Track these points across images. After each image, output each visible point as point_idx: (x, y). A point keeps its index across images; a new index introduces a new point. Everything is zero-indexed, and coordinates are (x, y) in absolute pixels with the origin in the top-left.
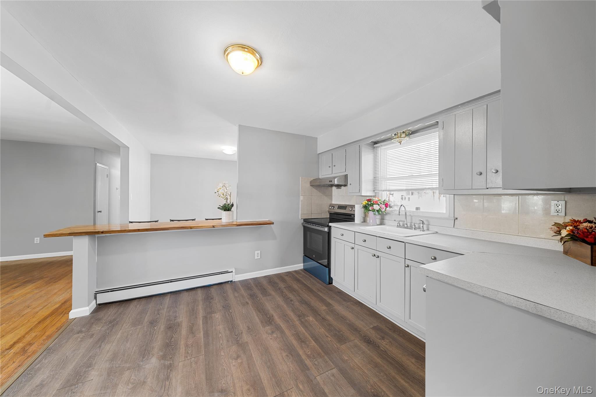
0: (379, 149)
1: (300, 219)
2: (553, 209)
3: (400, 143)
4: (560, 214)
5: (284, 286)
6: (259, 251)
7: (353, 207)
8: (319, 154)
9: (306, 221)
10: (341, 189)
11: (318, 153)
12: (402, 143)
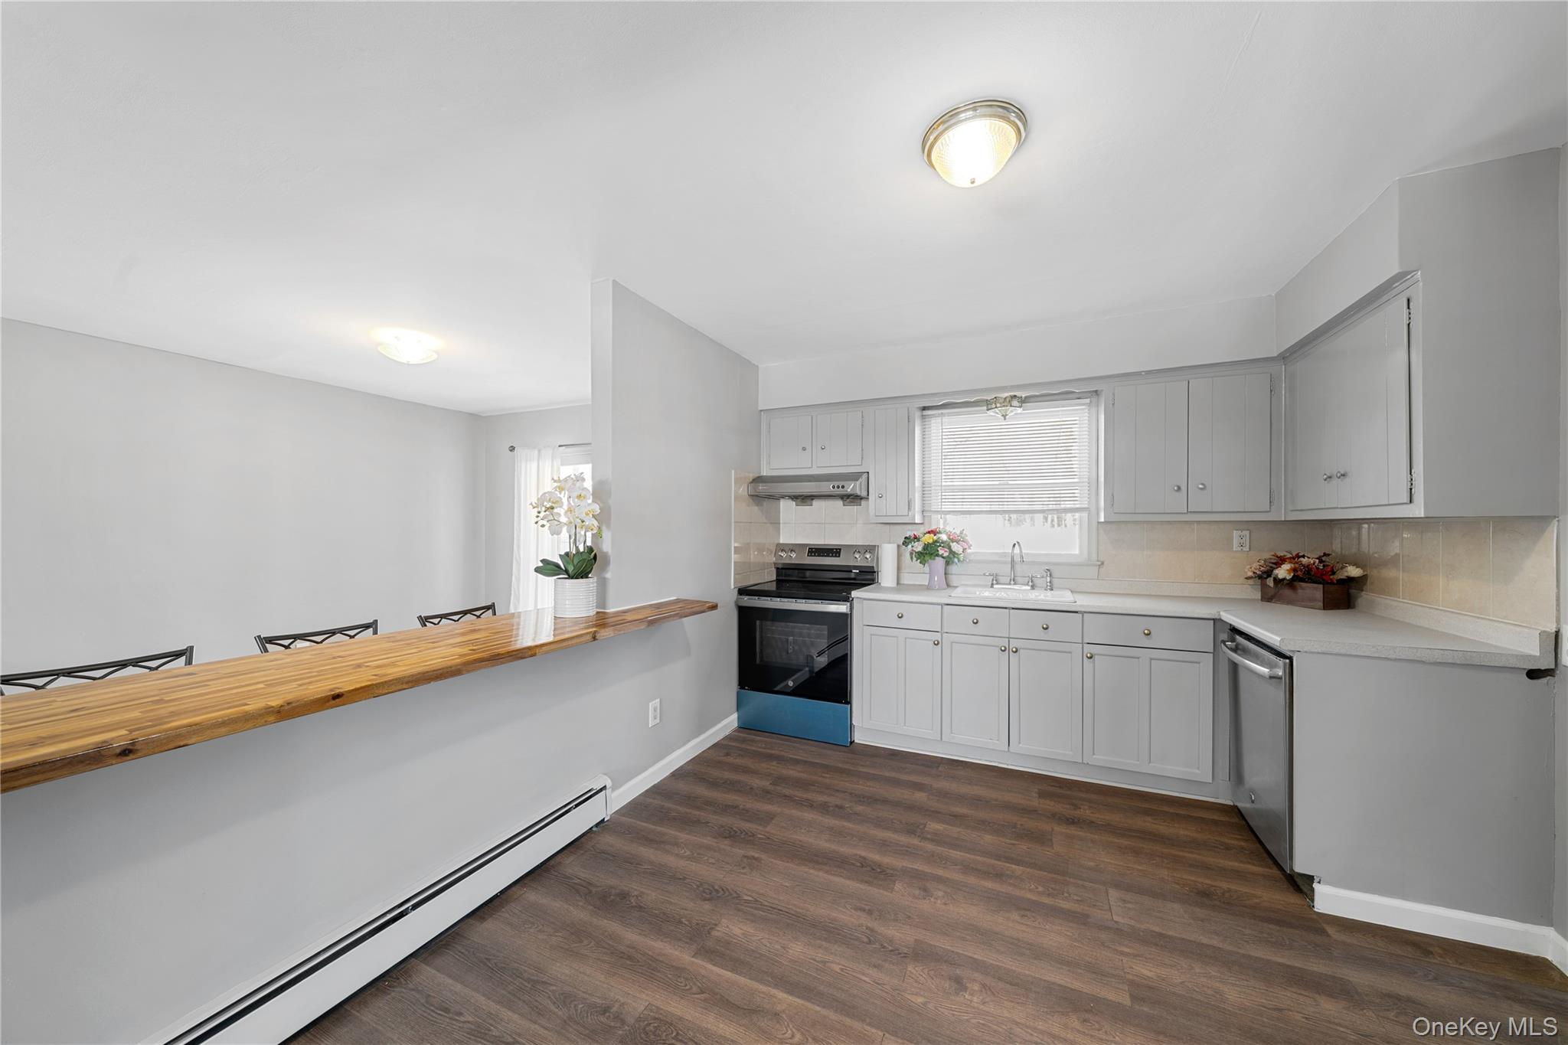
0: (933, 421)
1: (733, 587)
2: (1236, 542)
3: (1004, 416)
4: (1244, 549)
5: (768, 783)
6: (656, 699)
7: (872, 549)
8: (761, 411)
9: (742, 591)
10: (811, 505)
11: (760, 409)
12: (1007, 417)
